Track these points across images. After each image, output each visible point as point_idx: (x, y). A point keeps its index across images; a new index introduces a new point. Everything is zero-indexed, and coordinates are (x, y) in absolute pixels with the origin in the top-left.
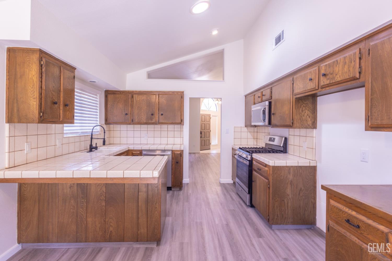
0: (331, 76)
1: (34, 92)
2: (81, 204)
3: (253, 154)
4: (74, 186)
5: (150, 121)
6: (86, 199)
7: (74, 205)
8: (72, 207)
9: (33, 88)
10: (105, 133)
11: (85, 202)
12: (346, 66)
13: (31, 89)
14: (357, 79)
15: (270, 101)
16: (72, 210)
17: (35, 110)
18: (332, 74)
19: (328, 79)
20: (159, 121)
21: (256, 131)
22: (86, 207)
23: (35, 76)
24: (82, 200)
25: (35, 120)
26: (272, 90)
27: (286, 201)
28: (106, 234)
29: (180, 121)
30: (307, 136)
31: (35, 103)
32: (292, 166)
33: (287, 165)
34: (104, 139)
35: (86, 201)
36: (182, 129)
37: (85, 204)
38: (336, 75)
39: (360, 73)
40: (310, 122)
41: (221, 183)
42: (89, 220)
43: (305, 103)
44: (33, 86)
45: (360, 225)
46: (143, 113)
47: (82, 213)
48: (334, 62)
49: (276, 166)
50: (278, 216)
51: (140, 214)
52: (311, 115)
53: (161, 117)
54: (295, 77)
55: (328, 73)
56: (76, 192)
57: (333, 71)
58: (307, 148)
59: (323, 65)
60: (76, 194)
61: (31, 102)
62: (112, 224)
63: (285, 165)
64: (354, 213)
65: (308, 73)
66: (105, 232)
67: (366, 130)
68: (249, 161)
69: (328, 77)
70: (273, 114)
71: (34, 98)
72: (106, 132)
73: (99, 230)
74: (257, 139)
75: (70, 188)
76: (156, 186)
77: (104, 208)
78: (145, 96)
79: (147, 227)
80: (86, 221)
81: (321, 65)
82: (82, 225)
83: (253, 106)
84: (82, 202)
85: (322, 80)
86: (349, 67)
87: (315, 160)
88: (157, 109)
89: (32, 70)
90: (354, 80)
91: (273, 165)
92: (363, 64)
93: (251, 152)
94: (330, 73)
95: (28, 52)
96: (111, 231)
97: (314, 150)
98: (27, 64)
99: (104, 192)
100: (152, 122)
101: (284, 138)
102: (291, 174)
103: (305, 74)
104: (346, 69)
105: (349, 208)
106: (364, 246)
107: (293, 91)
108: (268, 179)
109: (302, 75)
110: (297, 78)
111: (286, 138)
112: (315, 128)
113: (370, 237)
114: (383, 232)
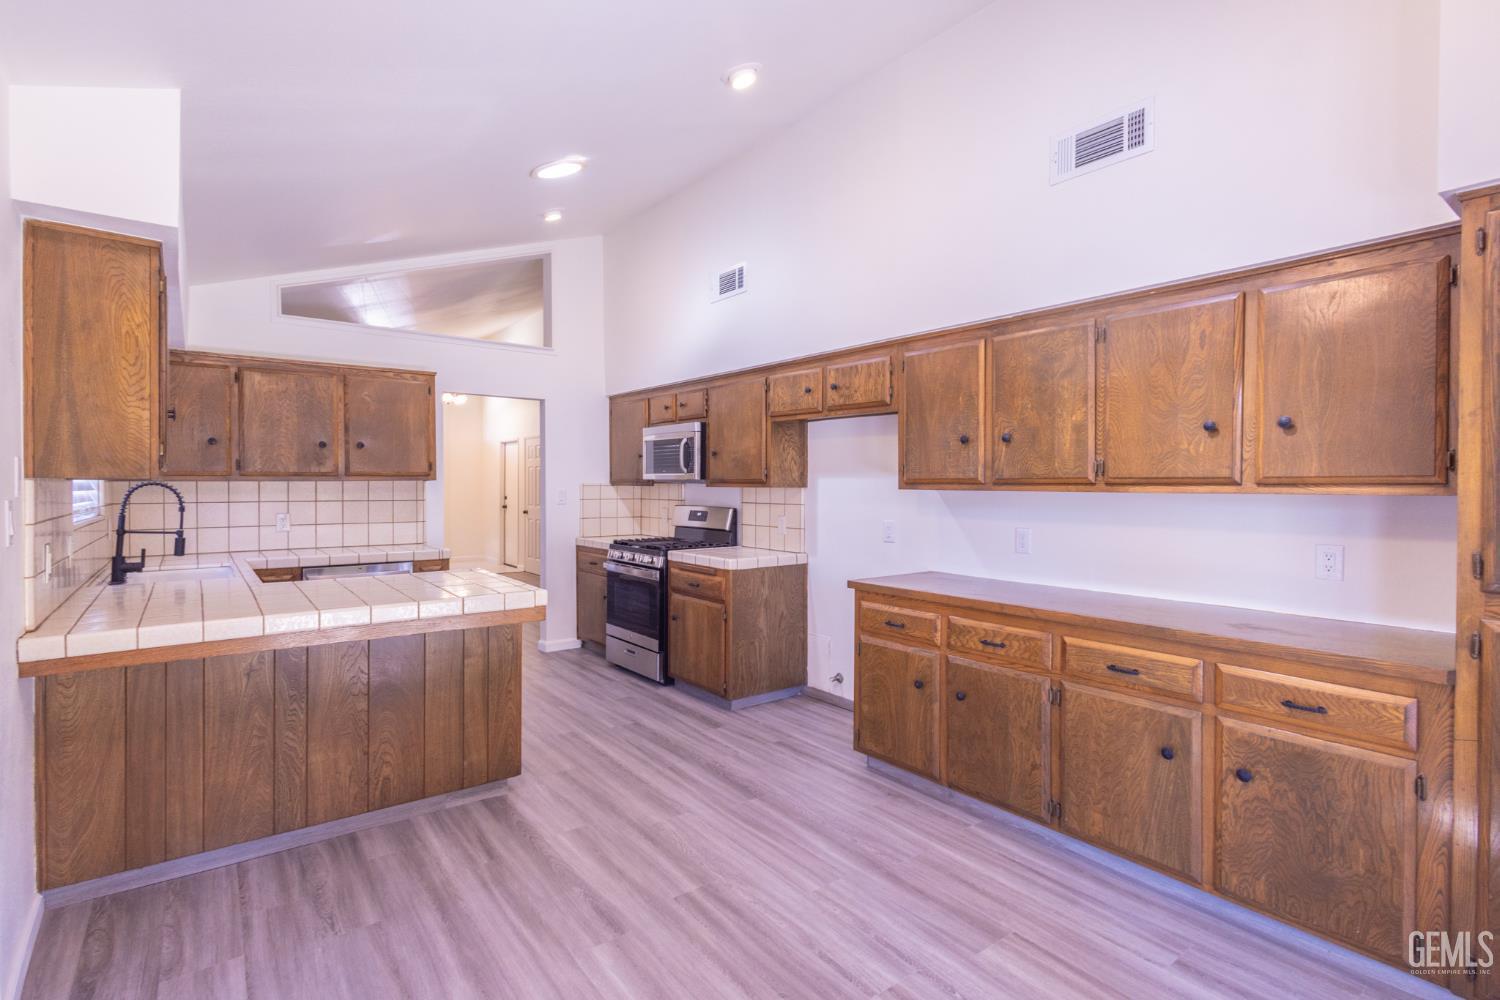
0: (847, 392)
1: (143, 378)
2: (289, 718)
3: (669, 552)
4: (261, 669)
5: (314, 469)
6: (304, 700)
7: (263, 725)
8: (255, 732)
9: (139, 363)
10: (182, 509)
11: (301, 709)
12: (872, 381)
13: (130, 368)
14: (887, 405)
15: (704, 420)
16: (255, 743)
17: (148, 436)
18: (847, 388)
19: (842, 396)
20: (347, 468)
21: (638, 495)
22: (304, 724)
23: (146, 329)
24: (291, 704)
25: (147, 466)
26: (707, 394)
27: (757, 644)
28: (371, 791)
29: (424, 468)
30: (788, 502)
31: (146, 414)
32: (767, 568)
33: (760, 566)
34: (180, 533)
35: (303, 705)
36: (420, 493)
37: (302, 716)
38: (856, 391)
39: (891, 396)
40: (796, 475)
41: (548, 650)
42: (317, 758)
43: (788, 433)
44: (137, 358)
45: (905, 622)
46: (283, 439)
47: (291, 744)
48: (851, 368)
49: (741, 570)
50: (743, 679)
51: (468, 715)
52: (797, 458)
53: (354, 453)
54: (772, 377)
55: (841, 385)
56: (268, 684)
57: (851, 384)
58: (788, 528)
59: (832, 367)
60: (271, 693)
61: (130, 410)
62: (388, 758)
63: (755, 567)
64: (896, 610)
65: (801, 375)
66: (368, 783)
67: (900, 488)
68: (661, 570)
69: (842, 392)
70: (715, 454)
71: (143, 399)
72: (186, 509)
73: (350, 782)
74: (641, 517)
75: (248, 675)
76: (509, 637)
77: (364, 716)
78: (292, 377)
79: (488, 745)
80: (307, 766)
81: (829, 367)
82: (294, 780)
83: (645, 430)
84: (291, 711)
85: (831, 397)
86: (876, 383)
87: (804, 553)
88: (341, 427)
89: (131, 307)
90: (882, 406)
91: (734, 569)
92: (895, 383)
93: (664, 548)
94: (844, 385)
95: (113, 245)
96: (387, 779)
97: (802, 531)
98: (112, 284)
99: (362, 672)
100: (323, 470)
101: (731, 511)
102: (766, 585)
103: (795, 377)
104: (871, 385)
105: (890, 604)
106: (910, 650)
107: (767, 406)
108: (722, 602)
109: (787, 378)
110: (776, 380)
111: (735, 511)
112: (804, 485)
113: (917, 634)
114: (931, 621)
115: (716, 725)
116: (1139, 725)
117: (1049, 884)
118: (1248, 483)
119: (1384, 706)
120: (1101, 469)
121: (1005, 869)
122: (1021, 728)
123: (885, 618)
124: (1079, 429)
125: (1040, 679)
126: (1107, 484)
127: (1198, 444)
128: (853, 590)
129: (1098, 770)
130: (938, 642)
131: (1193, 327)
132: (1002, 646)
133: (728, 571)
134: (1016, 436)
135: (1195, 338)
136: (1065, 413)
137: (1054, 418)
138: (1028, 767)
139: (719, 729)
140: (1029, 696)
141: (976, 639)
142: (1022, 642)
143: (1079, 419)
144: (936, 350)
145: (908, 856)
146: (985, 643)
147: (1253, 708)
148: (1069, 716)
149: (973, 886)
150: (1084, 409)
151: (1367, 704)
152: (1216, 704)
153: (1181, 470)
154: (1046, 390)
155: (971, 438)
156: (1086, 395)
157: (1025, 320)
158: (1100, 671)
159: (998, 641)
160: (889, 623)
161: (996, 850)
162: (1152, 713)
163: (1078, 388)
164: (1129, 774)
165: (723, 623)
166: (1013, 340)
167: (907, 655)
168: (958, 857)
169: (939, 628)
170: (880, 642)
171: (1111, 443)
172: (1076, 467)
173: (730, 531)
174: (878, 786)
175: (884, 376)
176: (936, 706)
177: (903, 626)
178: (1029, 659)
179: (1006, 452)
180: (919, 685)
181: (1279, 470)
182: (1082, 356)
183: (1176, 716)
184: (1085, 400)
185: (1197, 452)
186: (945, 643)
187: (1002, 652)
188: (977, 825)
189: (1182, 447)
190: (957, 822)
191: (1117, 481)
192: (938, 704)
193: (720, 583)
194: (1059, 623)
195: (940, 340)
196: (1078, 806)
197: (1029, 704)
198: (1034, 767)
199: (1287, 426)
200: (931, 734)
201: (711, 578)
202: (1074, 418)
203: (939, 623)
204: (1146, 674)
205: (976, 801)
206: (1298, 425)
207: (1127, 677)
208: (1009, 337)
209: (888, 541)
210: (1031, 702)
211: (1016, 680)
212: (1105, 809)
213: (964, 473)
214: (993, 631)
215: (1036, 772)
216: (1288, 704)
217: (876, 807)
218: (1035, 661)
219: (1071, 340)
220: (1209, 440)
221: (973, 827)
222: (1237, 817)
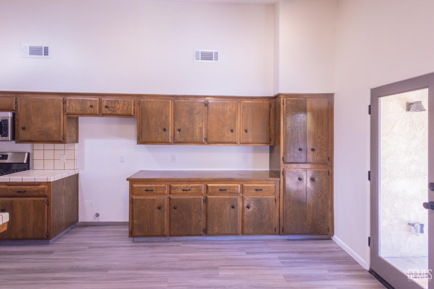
0: (113, 109)
14: (132, 115)
15: (14, 112)
18: (114, 108)
26: (16, 99)
30: (67, 149)
32: (65, 178)
38: (117, 109)
39: (134, 113)
40: (75, 138)
48: (115, 100)
52: (75, 131)
54: (68, 98)
55: (110, 106)
57: (115, 106)
58: (66, 160)
59: (105, 99)
63: (61, 178)
64: (149, 185)
65: (87, 99)
67: (138, 144)
69: (110, 109)
81: (103, 99)
85: (104, 110)
86: (127, 107)
87: (77, 169)
90: (130, 116)
91: (53, 181)
92: (136, 109)
94: (112, 107)
97: (76, 161)
101: (27, 154)
102: (65, 185)
103: (83, 100)
104: (125, 108)
105: (146, 184)
106: (155, 197)
107: (64, 110)
108: (45, 196)
109: (79, 100)
110: (70, 100)
111: (29, 154)
112: (77, 142)
113: (158, 192)
114: (164, 187)
115: (50, 253)
116: (227, 202)
117: (212, 250)
118: (239, 143)
119: (271, 186)
120: (206, 139)
121: (200, 252)
122: (195, 212)
123: (145, 189)
124: (201, 129)
125: (200, 197)
126: (208, 143)
127: (229, 134)
128: (129, 181)
129: (217, 217)
130: (166, 193)
131: (228, 107)
132: (189, 190)
133: (50, 182)
134: (182, 129)
135: (228, 109)
136: (197, 124)
137: (194, 126)
138: (197, 221)
139: (53, 254)
140: (198, 203)
141: (180, 190)
142: (195, 188)
143: (201, 126)
144: (153, 100)
145: (177, 261)
146: (184, 190)
147: (250, 192)
148: (209, 205)
149: (199, 260)
150: (202, 124)
151: (268, 187)
152: (242, 193)
153: (226, 140)
154: (191, 117)
155: (167, 129)
156: (203, 120)
157: (184, 97)
158: (217, 191)
159: (188, 189)
160: (146, 190)
161: (193, 248)
162: (230, 198)
163: (200, 118)
164: (224, 215)
165: (46, 206)
166: (181, 102)
167: (154, 200)
168: (188, 255)
169: (166, 188)
170: (142, 197)
171: (209, 133)
172: (200, 139)
173: (26, 163)
174: (144, 246)
175: (131, 106)
176: (166, 213)
177: (152, 190)
178: (198, 192)
179: (179, 134)
180: (159, 208)
181: (245, 141)
182: (202, 110)
183: (235, 198)
184: (203, 121)
185: (229, 135)
186: (169, 193)
187: (189, 192)
188: (182, 244)
189: (226, 135)
190: (177, 246)
191: (211, 142)
192: (166, 212)
193: (44, 188)
194: (205, 181)
195: (155, 97)
196: (212, 227)
197: (198, 205)
198: (199, 221)
199: (246, 131)
200: (164, 222)
201: (37, 187)
202: (199, 126)
203: (166, 187)
204: (228, 190)
205: (177, 237)
206: (248, 131)
207: (224, 191)
208: (179, 101)
209: (122, 161)
210: (198, 204)
211: (194, 199)
212: (218, 225)
213: (164, 140)
214: (186, 186)
215: (200, 222)
216: (256, 190)
217: (151, 252)
218: (199, 192)
219: (199, 105)
220: (231, 133)
221: (181, 245)
222: (247, 217)
